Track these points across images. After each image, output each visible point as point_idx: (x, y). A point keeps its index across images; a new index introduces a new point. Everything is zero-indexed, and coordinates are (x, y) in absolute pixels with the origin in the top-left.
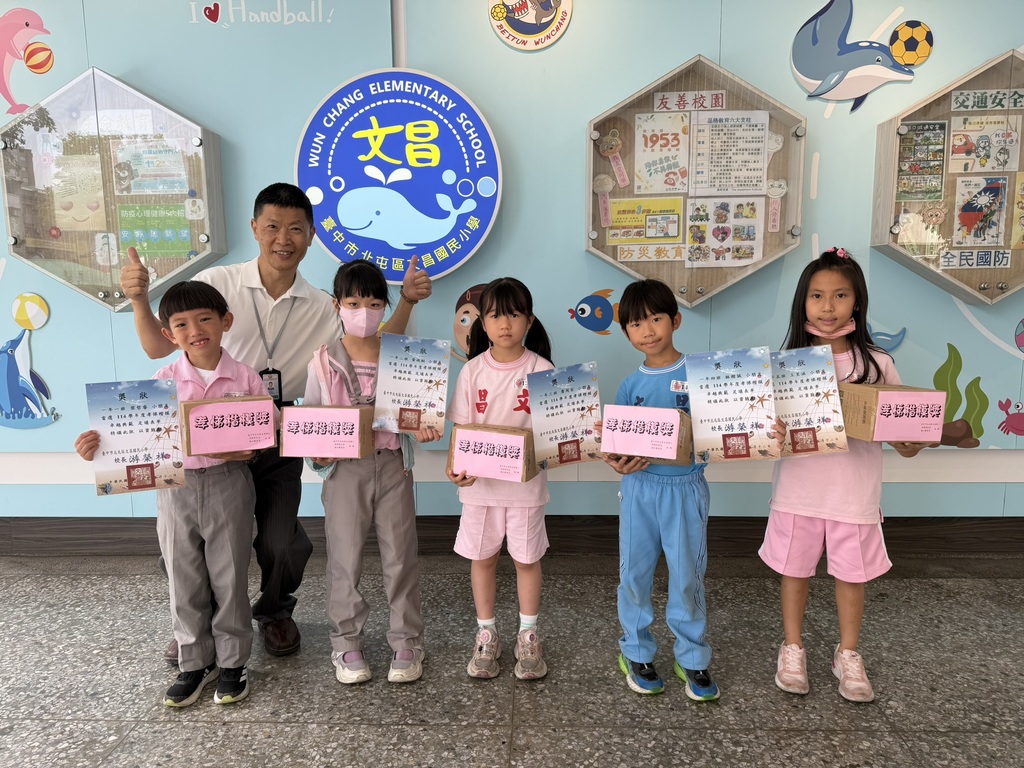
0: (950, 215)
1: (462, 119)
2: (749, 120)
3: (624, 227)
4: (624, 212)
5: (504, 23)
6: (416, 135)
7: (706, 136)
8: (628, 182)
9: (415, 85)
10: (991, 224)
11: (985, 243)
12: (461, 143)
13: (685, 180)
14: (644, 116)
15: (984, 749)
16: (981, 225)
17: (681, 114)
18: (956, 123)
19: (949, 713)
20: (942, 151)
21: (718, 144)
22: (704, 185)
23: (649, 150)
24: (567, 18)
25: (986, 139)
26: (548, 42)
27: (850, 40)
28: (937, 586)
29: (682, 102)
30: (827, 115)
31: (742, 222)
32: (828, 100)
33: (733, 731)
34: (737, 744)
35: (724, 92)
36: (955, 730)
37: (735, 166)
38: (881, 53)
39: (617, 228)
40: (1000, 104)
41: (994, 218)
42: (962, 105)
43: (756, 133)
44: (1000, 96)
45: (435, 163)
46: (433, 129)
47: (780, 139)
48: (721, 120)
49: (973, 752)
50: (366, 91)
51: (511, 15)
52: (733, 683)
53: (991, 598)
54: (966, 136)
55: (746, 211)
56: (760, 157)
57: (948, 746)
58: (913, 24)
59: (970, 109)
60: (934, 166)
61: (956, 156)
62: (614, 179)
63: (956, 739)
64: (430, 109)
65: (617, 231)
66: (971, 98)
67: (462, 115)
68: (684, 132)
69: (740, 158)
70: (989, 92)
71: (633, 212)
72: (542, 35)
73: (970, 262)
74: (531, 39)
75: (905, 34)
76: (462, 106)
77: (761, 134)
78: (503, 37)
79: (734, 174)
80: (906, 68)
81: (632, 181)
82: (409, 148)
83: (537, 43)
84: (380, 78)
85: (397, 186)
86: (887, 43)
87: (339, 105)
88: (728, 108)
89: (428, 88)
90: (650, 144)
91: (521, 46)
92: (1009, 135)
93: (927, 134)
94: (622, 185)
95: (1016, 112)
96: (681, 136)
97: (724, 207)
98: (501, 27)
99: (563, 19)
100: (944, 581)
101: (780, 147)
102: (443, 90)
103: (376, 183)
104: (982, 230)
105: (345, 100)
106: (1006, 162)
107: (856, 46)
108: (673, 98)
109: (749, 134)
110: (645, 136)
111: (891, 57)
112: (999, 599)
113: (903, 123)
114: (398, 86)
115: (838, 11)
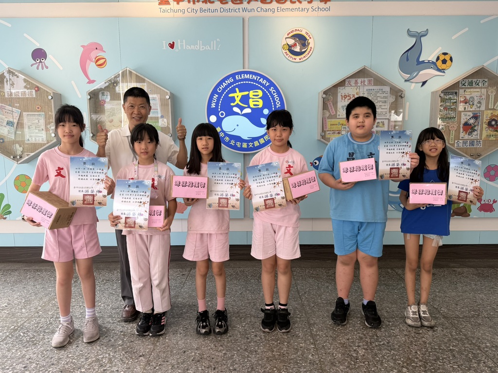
0: (459, 127)
1: (272, 89)
2: (382, 90)
3: (333, 131)
4: (333, 125)
5: (287, 51)
6: (253, 95)
8: (335, 113)
9: (254, 76)
10: (474, 130)
11: (472, 138)
12: (271, 99)
14: (341, 88)
15: (476, 322)
16: (471, 131)
17: (356, 87)
18: (461, 91)
19: (463, 312)
20: (456, 102)
23: (343, 101)
24: (312, 50)
25: (472, 98)
26: (304, 59)
27: (421, 60)
28: (454, 271)
29: (356, 82)
30: (412, 88)
31: (379, 129)
32: (412, 82)
33: (387, 318)
34: (389, 322)
35: (372, 79)
36: (466, 317)
38: (433, 65)
39: (330, 131)
40: (478, 84)
41: (476, 128)
42: (464, 85)
43: (385, 95)
44: (478, 82)
45: (261, 106)
46: (260, 93)
47: (394, 97)
48: (371, 90)
49: (473, 323)
50: (234, 78)
51: (290, 48)
52: (383, 304)
53: (475, 275)
54: (465, 97)
55: (381, 125)
56: (386, 104)
57: (464, 321)
58: (445, 54)
59: (466, 86)
60: (453, 108)
61: (461, 104)
62: (329, 112)
63: (466, 319)
64: (259, 85)
65: (330, 132)
66: (467, 82)
67: (272, 88)
68: (357, 94)
69: (379, 104)
70: (474, 80)
71: (337, 125)
72: (302, 56)
73: (467, 145)
74: (298, 58)
75: (442, 58)
76: (272, 84)
77: (387, 95)
78: (287, 57)
80: (442, 70)
81: (336, 112)
82: (251, 100)
83: (300, 59)
84: (240, 73)
85: (245, 115)
86: (435, 61)
87: (224, 83)
88: (374, 85)
89: (259, 77)
90: (343, 99)
91: (294, 60)
92: (481, 96)
93: (450, 96)
94: (332, 114)
95: (484, 88)
98: (286, 53)
99: (310, 50)
100: (457, 269)
101: (394, 100)
102: (265, 78)
103: (237, 114)
104: (471, 132)
105: (226, 81)
106: (480, 107)
107: (423, 62)
108: (353, 81)
109: (382, 95)
110: (341, 96)
111: (437, 66)
112: (478, 275)
113: (442, 92)
114: (247, 76)
115: (416, 48)
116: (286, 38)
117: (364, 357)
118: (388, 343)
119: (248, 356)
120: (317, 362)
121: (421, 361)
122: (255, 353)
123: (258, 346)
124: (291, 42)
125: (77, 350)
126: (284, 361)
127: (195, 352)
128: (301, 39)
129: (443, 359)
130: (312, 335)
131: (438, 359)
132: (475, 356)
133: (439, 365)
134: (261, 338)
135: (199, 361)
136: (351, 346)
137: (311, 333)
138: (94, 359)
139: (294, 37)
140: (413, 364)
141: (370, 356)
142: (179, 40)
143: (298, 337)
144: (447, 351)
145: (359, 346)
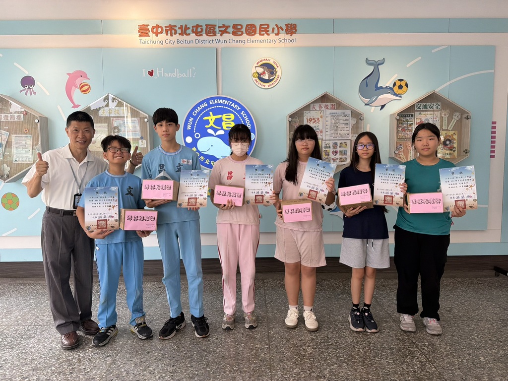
1: (243, 113)
2: (344, 113)
5: (257, 79)
6: (226, 119)
7: (329, 119)
9: (226, 101)
12: (242, 121)
13: (322, 134)
14: (307, 112)
17: (320, 111)
18: (417, 114)
20: (412, 124)
21: (333, 122)
22: (328, 136)
24: (280, 77)
25: (428, 120)
26: (273, 86)
29: (320, 107)
30: (372, 111)
31: (342, 149)
32: (372, 106)
35: (335, 103)
37: (339, 129)
38: (390, 90)
40: (432, 108)
42: (419, 108)
43: (347, 118)
44: (432, 105)
46: (232, 117)
47: (355, 120)
48: (334, 113)
50: (208, 103)
51: (260, 76)
54: (421, 119)
55: (344, 145)
56: (348, 126)
58: (401, 80)
59: (422, 109)
60: (410, 130)
64: (231, 110)
66: (422, 106)
67: (243, 112)
68: (321, 118)
69: (341, 126)
70: (428, 104)
72: (270, 83)
74: (267, 85)
75: (398, 83)
76: (243, 109)
77: (348, 118)
78: (257, 84)
79: (339, 132)
80: (399, 95)
82: (224, 123)
83: (269, 86)
84: (213, 98)
85: (219, 136)
87: (198, 108)
88: (336, 109)
89: (231, 102)
90: (309, 122)
91: (263, 87)
92: (436, 119)
93: (407, 118)
95: (438, 111)
96: (320, 119)
97: (336, 144)
98: (256, 80)
99: (278, 78)
101: (355, 123)
102: (236, 103)
103: (212, 135)
105: (201, 106)
107: (381, 88)
108: (317, 106)
109: (344, 118)
110: (307, 119)
111: (393, 91)
113: (398, 115)
114: (220, 101)
115: (374, 75)
116: (255, 67)
117: (311, 355)
118: (336, 343)
119: (206, 356)
120: (267, 360)
121: (361, 357)
122: (213, 353)
123: (217, 347)
124: (260, 70)
125: (50, 352)
126: (238, 359)
127: (158, 353)
128: (270, 68)
129: (381, 356)
130: (269, 337)
131: (377, 355)
132: (411, 353)
133: (377, 361)
134: (221, 341)
135: (160, 360)
136: (302, 346)
137: (269, 336)
138: (65, 359)
139: (263, 65)
140: (353, 360)
141: (316, 355)
142: (158, 69)
143: (255, 339)
144: (387, 350)
145: (309, 346)
